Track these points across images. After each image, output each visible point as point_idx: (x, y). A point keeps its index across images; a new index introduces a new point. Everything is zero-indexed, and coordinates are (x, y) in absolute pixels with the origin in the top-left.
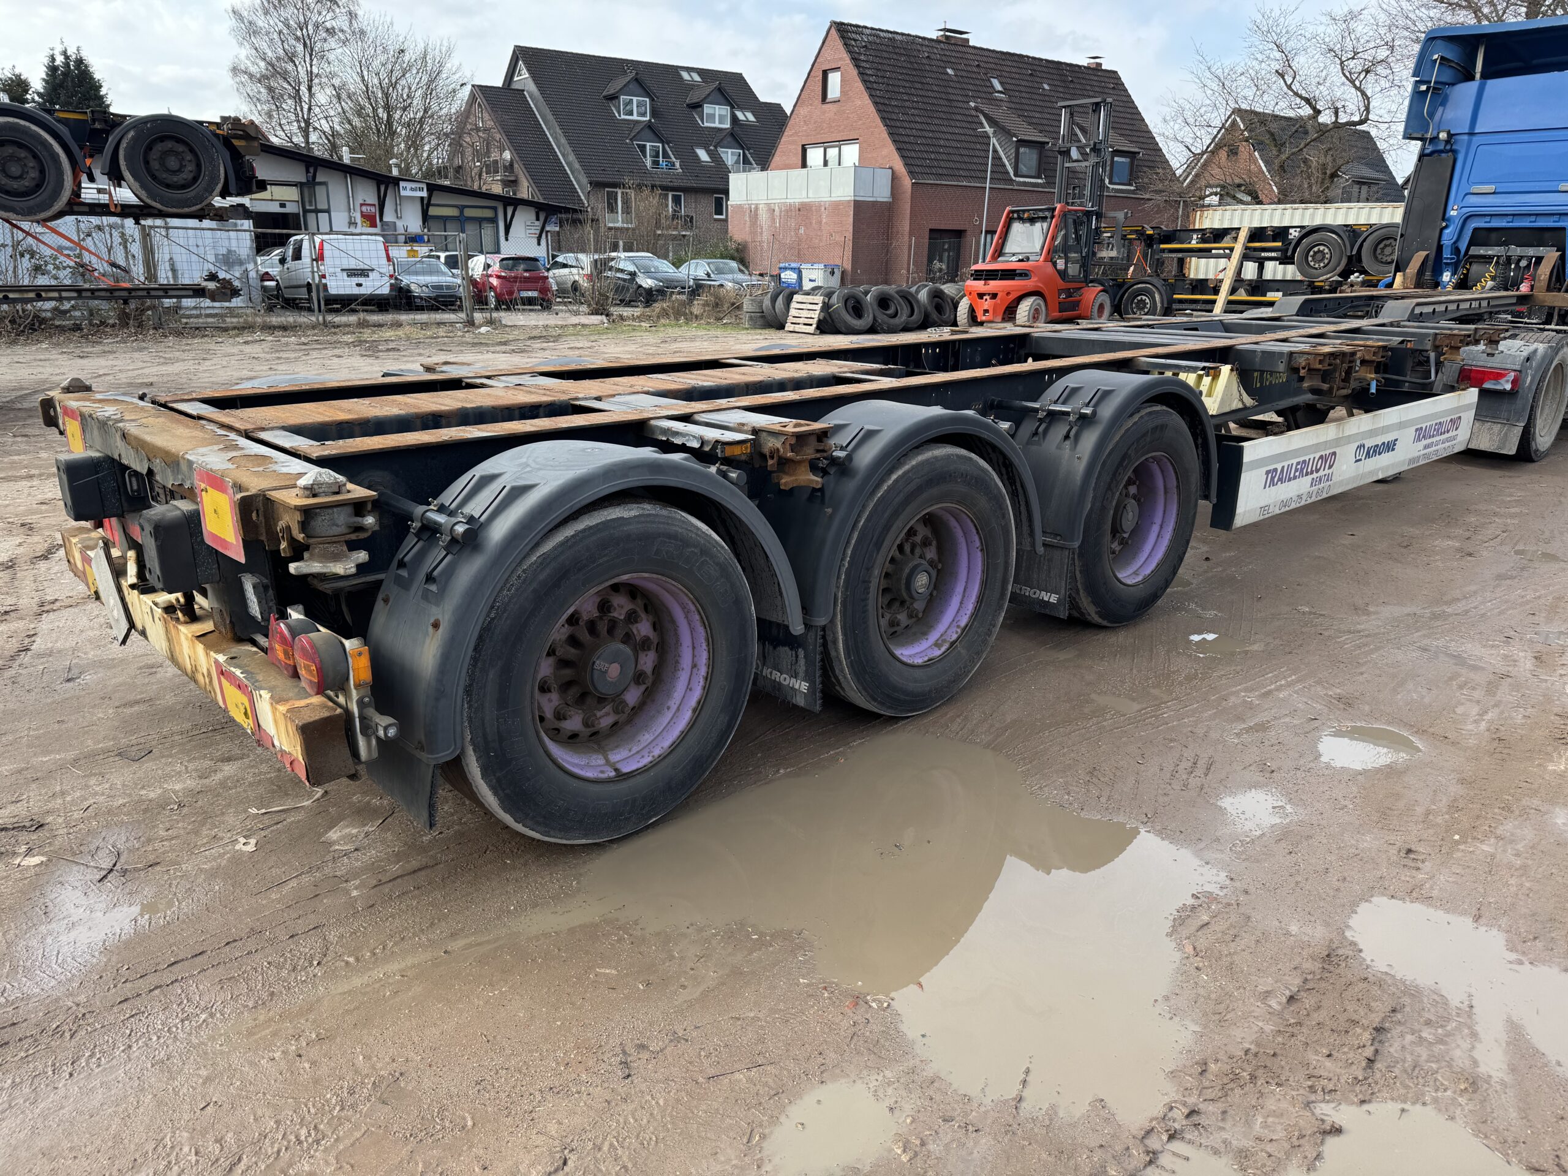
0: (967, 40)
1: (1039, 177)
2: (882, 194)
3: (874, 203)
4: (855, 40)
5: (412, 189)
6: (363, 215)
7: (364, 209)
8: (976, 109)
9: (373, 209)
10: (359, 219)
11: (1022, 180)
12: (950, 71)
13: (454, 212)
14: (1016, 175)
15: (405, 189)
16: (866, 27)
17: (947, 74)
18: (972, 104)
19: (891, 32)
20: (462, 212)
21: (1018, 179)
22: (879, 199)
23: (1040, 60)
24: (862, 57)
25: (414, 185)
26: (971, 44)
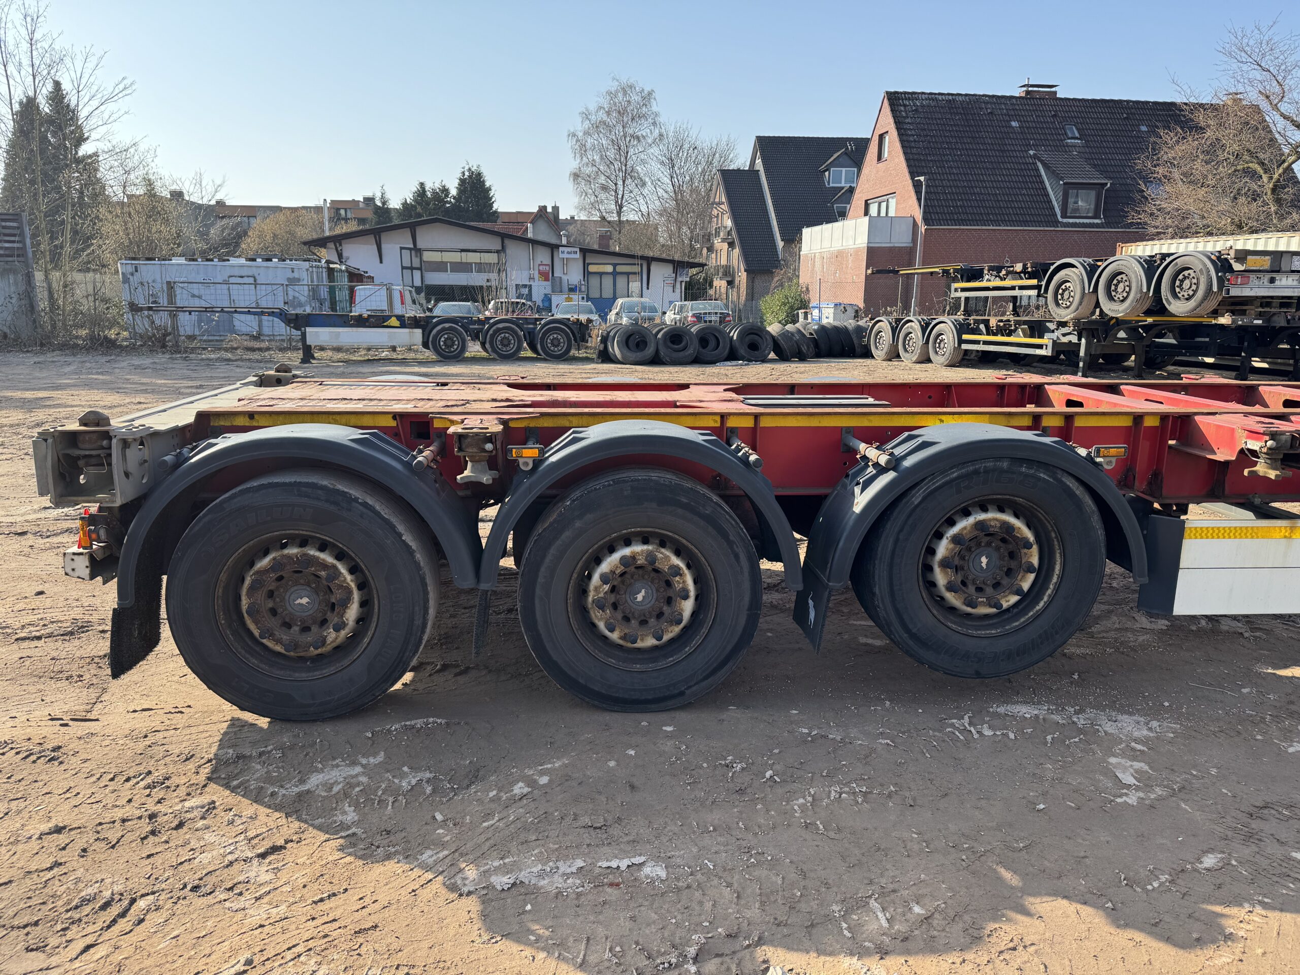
0: (1055, 93)
1: (1096, 216)
2: (902, 239)
3: (891, 249)
4: (905, 106)
5: (568, 253)
6: (540, 273)
7: (541, 268)
8: (1035, 157)
9: (547, 268)
10: (537, 275)
11: (1071, 221)
12: (1014, 124)
13: (609, 269)
14: (1062, 217)
15: (563, 252)
16: (923, 93)
17: (1011, 127)
18: (1031, 152)
19: (952, 95)
20: (614, 269)
21: (1065, 220)
22: (896, 245)
23: (1147, 102)
24: (907, 121)
25: (569, 249)
26: (1058, 96)
